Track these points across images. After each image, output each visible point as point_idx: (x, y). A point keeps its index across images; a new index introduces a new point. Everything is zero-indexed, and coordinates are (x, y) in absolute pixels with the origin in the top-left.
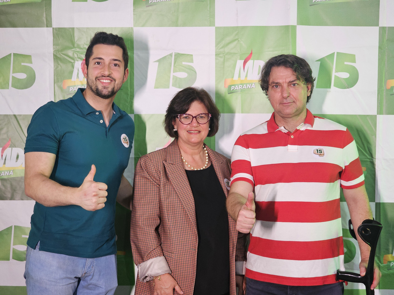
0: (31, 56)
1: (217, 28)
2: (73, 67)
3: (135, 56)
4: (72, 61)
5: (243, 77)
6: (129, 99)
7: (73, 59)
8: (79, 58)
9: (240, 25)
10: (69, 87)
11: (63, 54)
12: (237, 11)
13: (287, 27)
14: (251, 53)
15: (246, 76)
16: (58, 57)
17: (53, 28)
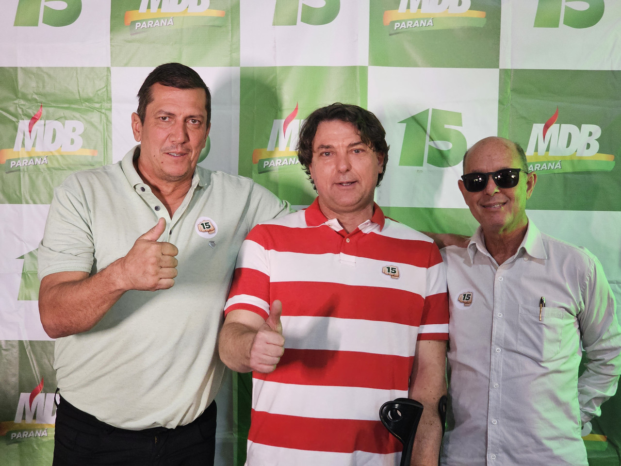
1: (243, 70)
2: (16, 129)
4: (14, 119)
5: (282, 147)
7: (16, 117)
8: (25, 115)
10: (9, 161)
11: (1, 109)
12: (275, 42)
13: (353, 70)
14: (297, 109)
15: (288, 145)
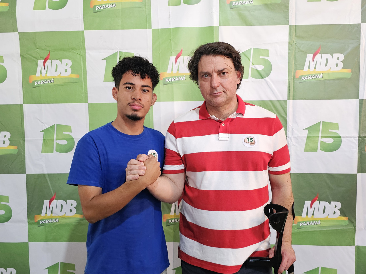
0: (2, 56)
1: (153, 30)
2: (37, 65)
3: (87, 55)
4: (36, 60)
5: (175, 71)
6: (83, 90)
7: (37, 59)
8: (41, 57)
9: (172, 26)
10: (34, 82)
11: (28, 54)
12: (169, 15)
13: (211, 28)
14: (182, 51)
15: (178, 70)
16: (25, 57)
17: (19, 33)
